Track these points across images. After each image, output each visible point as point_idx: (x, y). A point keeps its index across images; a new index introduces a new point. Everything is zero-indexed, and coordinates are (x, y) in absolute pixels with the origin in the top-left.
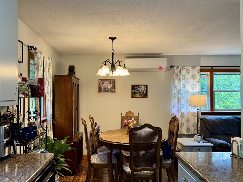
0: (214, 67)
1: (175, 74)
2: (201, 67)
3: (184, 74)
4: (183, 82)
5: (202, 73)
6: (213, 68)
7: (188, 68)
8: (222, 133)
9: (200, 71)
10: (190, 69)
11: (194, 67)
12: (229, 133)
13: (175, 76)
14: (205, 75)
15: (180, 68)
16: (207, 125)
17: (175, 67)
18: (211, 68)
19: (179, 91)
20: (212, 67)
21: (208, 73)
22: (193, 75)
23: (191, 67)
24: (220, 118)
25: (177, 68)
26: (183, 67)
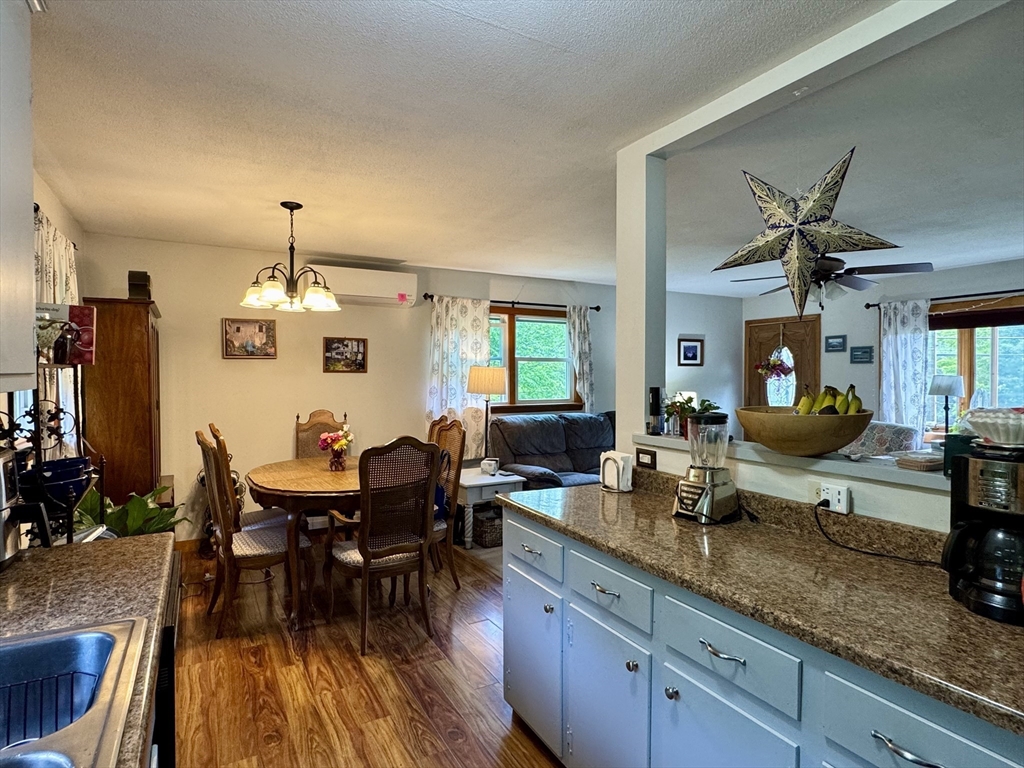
0: (518, 303)
1: (434, 314)
2: (491, 301)
3: (455, 316)
4: (453, 335)
5: (494, 316)
6: (516, 306)
7: (465, 301)
8: (536, 452)
9: (491, 312)
10: (469, 304)
11: (476, 301)
12: (549, 450)
13: (434, 321)
14: (498, 322)
15: (446, 300)
16: (506, 436)
17: (435, 299)
18: (510, 305)
19: (444, 357)
20: (513, 303)
21: (506, 317)
22: (475, 320)
23: (470, 301)
24: (531, 419)
25: (441, 300)
26: (454, 299)
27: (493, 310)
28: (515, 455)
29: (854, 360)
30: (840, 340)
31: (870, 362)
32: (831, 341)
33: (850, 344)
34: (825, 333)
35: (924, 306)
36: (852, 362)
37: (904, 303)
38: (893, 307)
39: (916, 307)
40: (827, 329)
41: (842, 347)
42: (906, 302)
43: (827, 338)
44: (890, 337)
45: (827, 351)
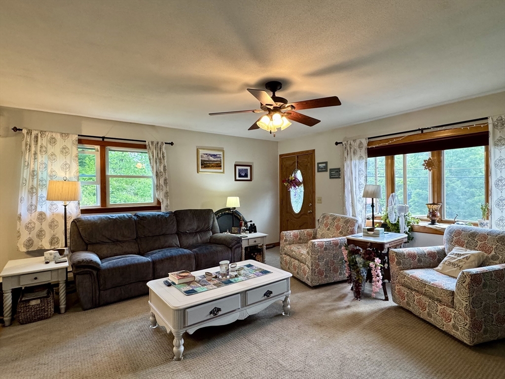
0: (108, 138)
1: (24, 143)
2: (79, 135)
3: (45, 144)
4: (41, 158)
5: (80, 146)
6: (105, 140)
7: (54, 135)
8: (107, 241)
9: (79, 143)
10: (58, 137)
11: (65, 135)
12: (120, 238)
13: (24, 147)
14: (93, 150)
15: (34, 133)
16: (80, 229)
17: (24, 131)
18: (101, 139)
19: (33, 174)
20: (103, 138)
21: (98, 147)
22: (64, 148)
23: (59, 134)
24: (106, 217)
25: (29, 132)
26: (42, 132)
27: (80, 142)
28: (87, 245)
29: (331, 177)
30: (324, 165)
31: (339, 178)
32: (320, 165)
33: (330, 167)
34: (317, 161)
35: (365, 143)
36: (330, 178)
37: (354, 141)
38: (349, 143)
39: (361, 143)
40: (318, 159)
41: (325, 169)
42: (355, 140)
43: (318, 164)
44: (348, 162)
45: (318, 171)
